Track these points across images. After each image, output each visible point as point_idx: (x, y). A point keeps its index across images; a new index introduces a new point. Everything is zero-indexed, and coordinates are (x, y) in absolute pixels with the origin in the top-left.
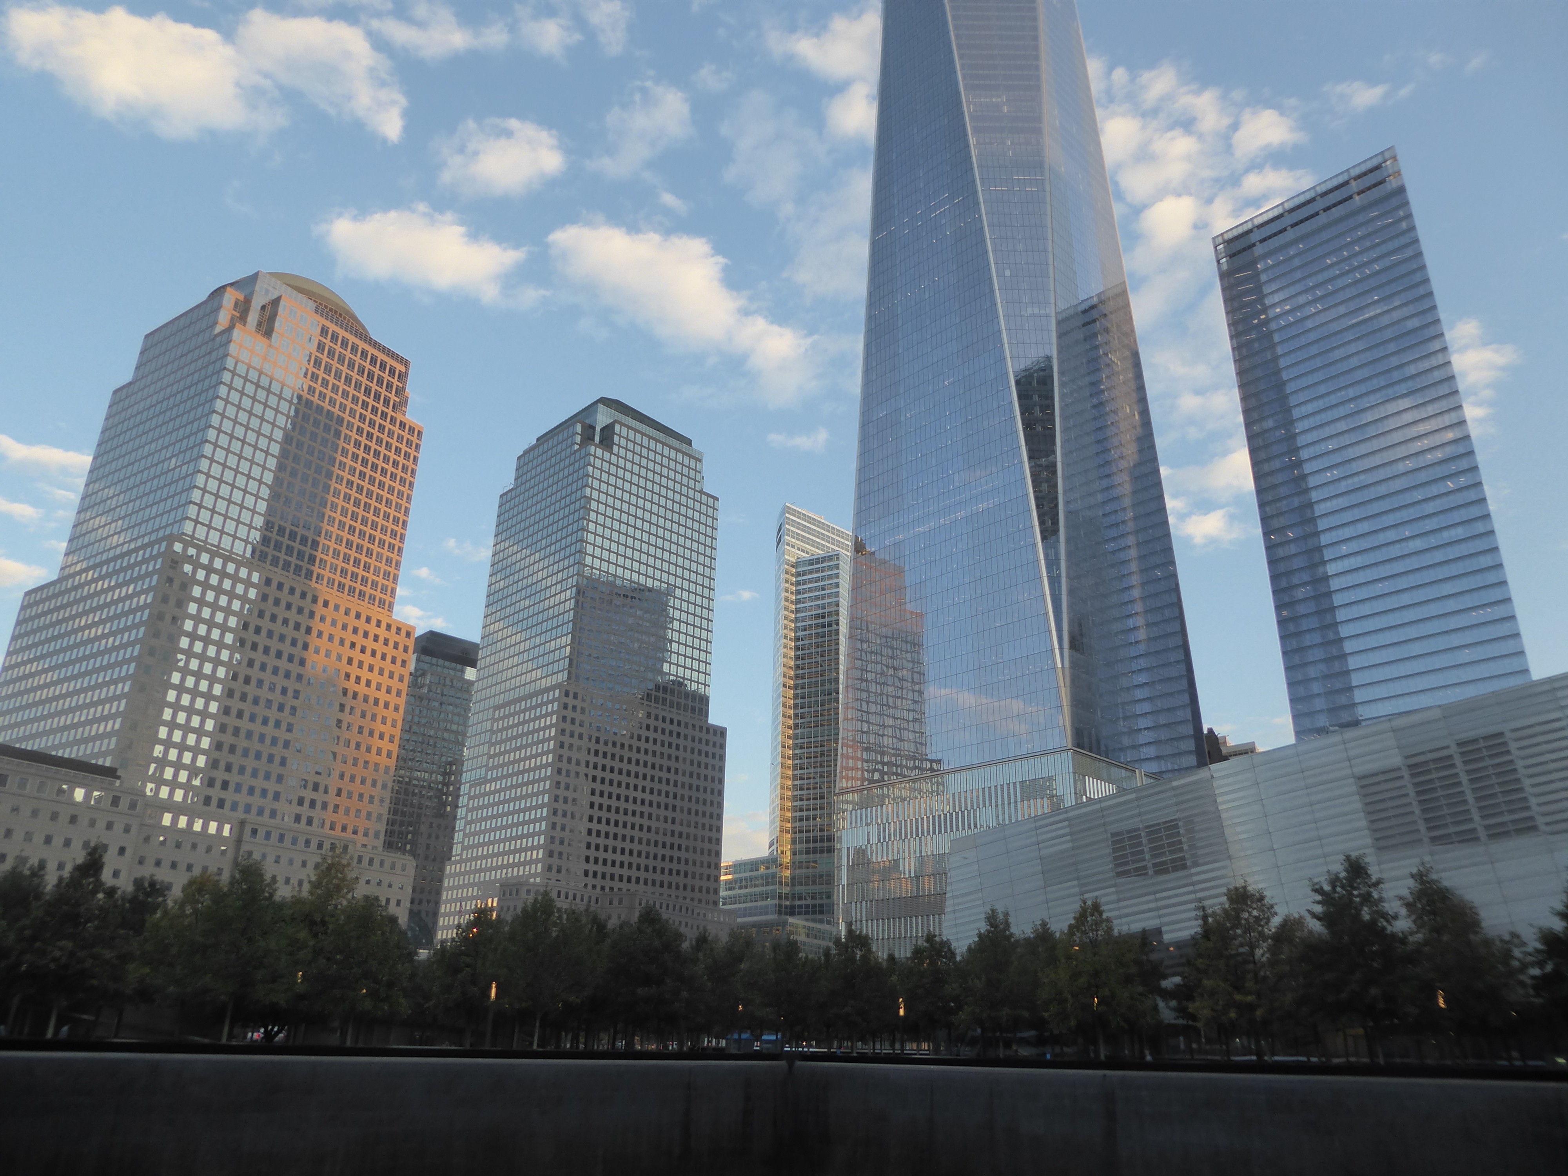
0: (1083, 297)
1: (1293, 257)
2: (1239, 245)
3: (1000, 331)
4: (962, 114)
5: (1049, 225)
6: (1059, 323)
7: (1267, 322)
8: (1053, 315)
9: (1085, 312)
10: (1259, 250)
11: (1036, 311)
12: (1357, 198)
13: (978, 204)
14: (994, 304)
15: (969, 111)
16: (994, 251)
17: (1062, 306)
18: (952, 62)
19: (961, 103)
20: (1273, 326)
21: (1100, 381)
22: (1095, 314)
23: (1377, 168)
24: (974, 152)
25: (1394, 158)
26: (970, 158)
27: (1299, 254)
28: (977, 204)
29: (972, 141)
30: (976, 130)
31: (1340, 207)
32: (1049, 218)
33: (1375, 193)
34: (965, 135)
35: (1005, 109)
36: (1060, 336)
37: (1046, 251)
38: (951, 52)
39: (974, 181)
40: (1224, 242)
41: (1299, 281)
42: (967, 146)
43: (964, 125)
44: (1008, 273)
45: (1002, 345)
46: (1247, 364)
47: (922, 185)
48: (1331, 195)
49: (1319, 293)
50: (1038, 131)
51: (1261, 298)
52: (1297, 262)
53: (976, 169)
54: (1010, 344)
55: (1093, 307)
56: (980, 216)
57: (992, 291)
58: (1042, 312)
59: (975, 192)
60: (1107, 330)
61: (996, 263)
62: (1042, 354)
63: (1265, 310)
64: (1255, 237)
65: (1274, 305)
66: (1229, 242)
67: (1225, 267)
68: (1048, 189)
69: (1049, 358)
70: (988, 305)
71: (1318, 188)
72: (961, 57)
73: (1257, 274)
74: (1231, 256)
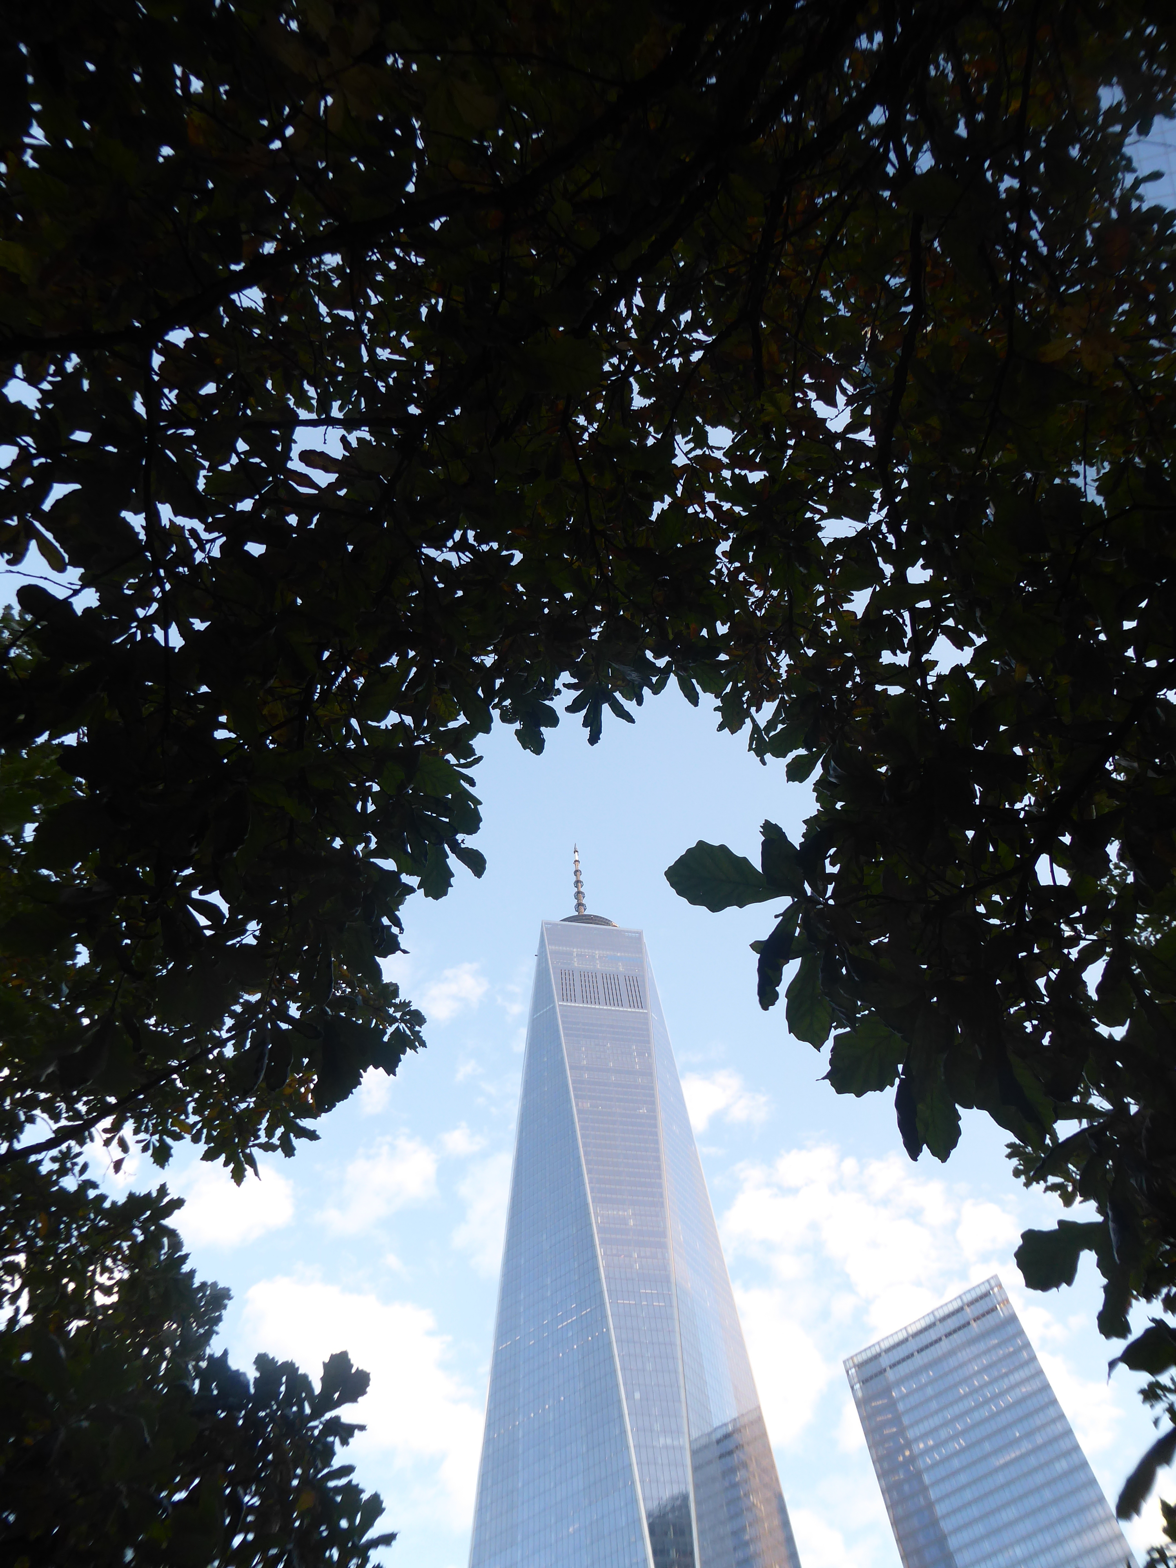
0: (716, 1423)
1: (926, 1385)
2: (871, 1370)
3: (630, 1465)
4: (591, 1224)
5: (678, 1343)
6: (694, 1453)
7: (912, 1459)
8: (687, 1446)
9: (719, 1442)
10: (891, 1375)
11: (669, 1441)
12: (974, 1324)
13: (606, 1317)
14: (623, 1432)
15: (597, 1222)
16: (623, 1369)
17: (695, 1434)
18: (580, 1175)
19: (589, 1214)
20: (920, 1464)
21: (743, 1529)
22: (730, 1445)
23: (986, 1295)
24: (601, 1263)
25: (1000, 1286)
26: (598, 1268)
27: (931, 1382)
28: (604, 1316)
29: (599, 1251)
30: (603, 1242)
31: (961, 1333)
32: (678, 1335)
33: (990, 1321)
34: (593, 1246)
35: (631, 1222)
36: (696, 1469)
37: (676, 1372)
38: (579, 1165)
39: (601, 1293)
40: (855, 1366)
41: (936, 1412)
42: (595, 1257)
43: (592, 1236)
44: (637, 1396)
45: (633, 1483)
46: (900, 1511)
47: (549, 1294)
48: (949, 1321)
49: (959, 1427)
50: (663, 1246)
51: (902, 1431)
52: (930, 1391)
53: (604, 1280)
54: (642, 1481)
55: (727, 1436)
56: (608, 1330)
57: (621, 1416)
58: (676, 1443)
59: (603, 1304)
60: (744, 1465)
61: (625, 1384)
62: (676, 1491)
63: (908, 1444)
64: (885, 1361)
65: (917, 1439)
66: (860, 1366)
67: (860, 1394)
68: (675, 1304)
69: (685, 1498)
70: (617, 1432)
71: (936, 1313)
72: (589, 1171)
73: (893, 1403)
74: (865, 1382)
